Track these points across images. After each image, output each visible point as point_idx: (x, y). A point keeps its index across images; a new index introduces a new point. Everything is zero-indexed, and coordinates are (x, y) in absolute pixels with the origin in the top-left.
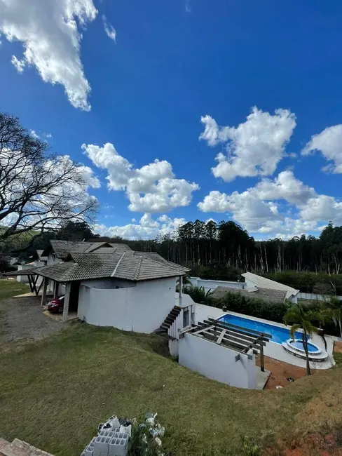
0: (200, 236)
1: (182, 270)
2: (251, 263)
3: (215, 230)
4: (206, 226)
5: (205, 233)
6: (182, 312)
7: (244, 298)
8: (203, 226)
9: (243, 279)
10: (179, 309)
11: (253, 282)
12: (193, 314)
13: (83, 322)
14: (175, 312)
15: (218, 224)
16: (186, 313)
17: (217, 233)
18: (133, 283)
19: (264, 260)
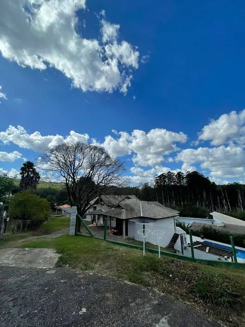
0: (172, 184)
1: (176, 213)
2: (215, 203)
3: (183, 178)
4: (176, 176)
5: (175, 181)
6: (179, 236)
7: (215, 230)
8: (173, 176)
9: (211, 217)
10: (178, 235)
11: (220, 219)
12: (185, 238)
13: (133, 239)
14: (175, 237)
15: (185, 174)
16: (182, 237)
17: (185, 181)
18: (155, 220)
19: (226, 201)
